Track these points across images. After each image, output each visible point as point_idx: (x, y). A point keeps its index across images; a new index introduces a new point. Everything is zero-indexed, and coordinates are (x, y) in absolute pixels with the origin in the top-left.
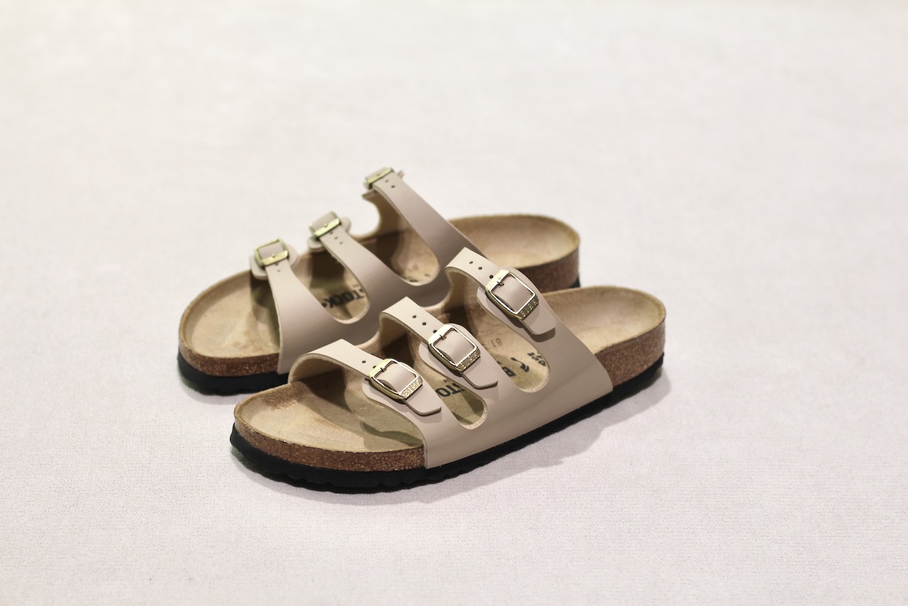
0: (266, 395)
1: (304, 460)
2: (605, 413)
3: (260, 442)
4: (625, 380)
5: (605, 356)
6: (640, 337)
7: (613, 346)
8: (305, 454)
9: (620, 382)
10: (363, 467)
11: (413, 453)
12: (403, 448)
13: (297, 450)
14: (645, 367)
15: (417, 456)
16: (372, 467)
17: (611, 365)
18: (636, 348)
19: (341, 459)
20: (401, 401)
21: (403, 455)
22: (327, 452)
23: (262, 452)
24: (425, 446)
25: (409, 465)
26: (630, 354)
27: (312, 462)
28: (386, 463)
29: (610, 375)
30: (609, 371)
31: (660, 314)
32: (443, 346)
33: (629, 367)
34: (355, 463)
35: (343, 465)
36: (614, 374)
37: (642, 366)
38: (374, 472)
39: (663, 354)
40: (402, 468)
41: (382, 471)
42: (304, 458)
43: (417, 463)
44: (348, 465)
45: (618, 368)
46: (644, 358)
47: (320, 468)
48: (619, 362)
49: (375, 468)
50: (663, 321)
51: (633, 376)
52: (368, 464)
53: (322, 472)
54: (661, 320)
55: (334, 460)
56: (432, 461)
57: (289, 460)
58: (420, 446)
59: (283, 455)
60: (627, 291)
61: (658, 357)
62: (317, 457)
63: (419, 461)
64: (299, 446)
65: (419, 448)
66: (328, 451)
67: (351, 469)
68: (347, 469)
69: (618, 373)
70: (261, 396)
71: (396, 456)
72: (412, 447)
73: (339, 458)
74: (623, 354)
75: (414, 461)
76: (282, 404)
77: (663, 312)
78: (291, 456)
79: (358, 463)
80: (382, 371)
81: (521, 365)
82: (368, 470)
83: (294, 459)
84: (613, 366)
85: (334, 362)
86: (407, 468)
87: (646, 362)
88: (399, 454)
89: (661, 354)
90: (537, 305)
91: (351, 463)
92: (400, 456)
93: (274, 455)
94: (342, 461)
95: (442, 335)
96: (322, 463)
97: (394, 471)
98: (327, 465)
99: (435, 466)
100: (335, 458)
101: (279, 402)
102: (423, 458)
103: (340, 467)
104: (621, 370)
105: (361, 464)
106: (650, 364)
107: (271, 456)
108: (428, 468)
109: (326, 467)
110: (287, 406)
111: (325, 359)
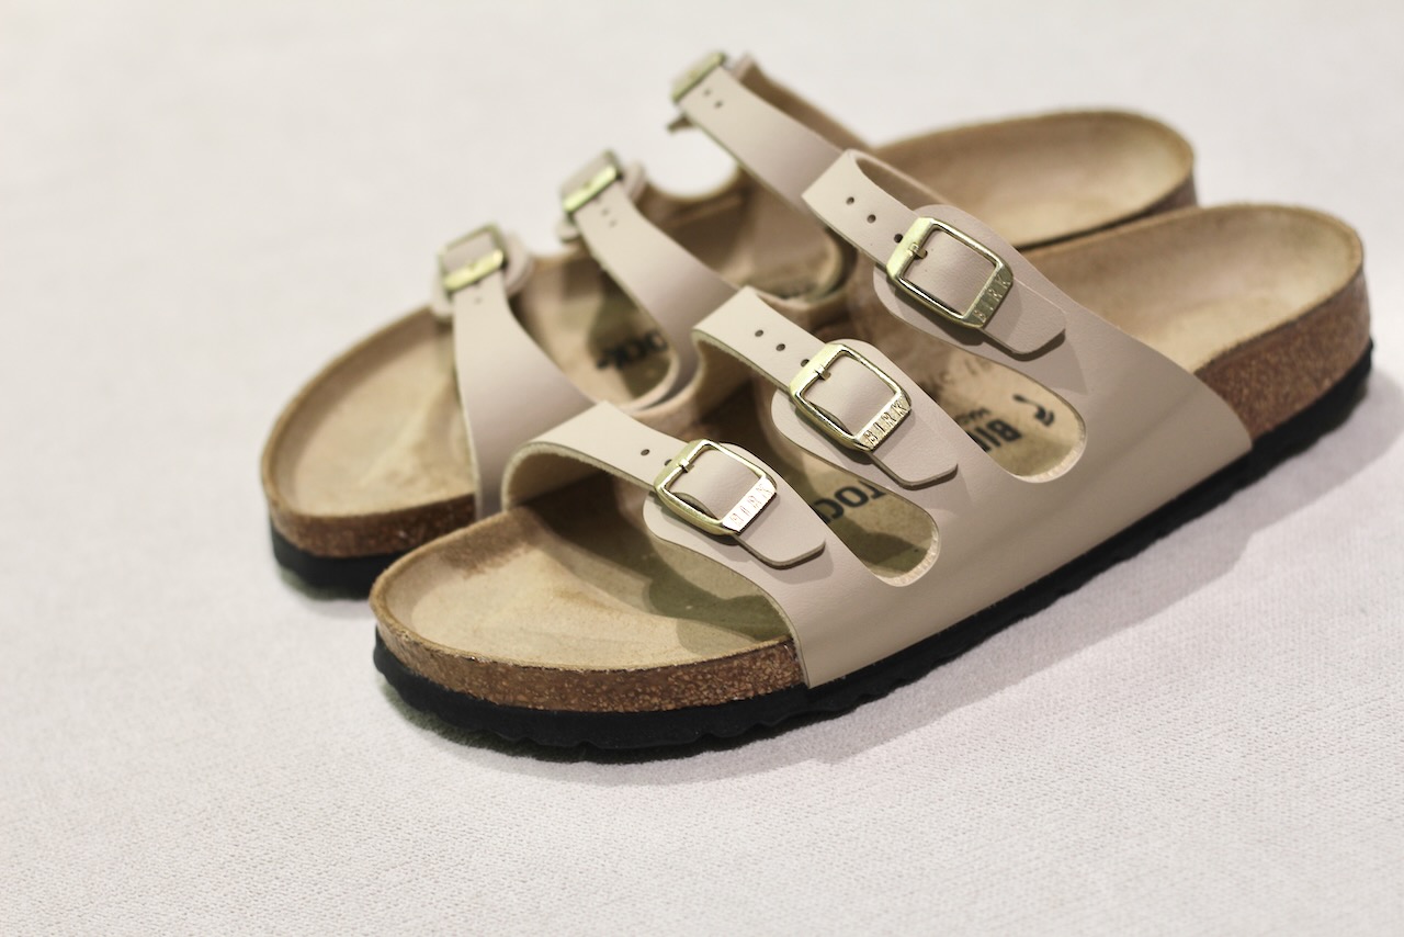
0: (450, 546)
1: (521, 698)
2: (1244, 501)
3: (423, 663)
4: (1283, 418)
5: (1222, 373)
6: (1306, 317)
7: (1240, 348)
8: (522, 683)
9: (1269, 426)
10: (655, 700)
11: (769, 657)
12: (743, 650)
13: (504, 676)
14: (1327, 384)
15: (781, 663)
16: (678, 700)
17: (1241, 391)
18: (1298, 343)
19: (604, 688)
20: (728, 539)
21: (747, 664)
22: (569, 674)
23: (433, 683)
24: (795, 639)
25: (766, 684)
26: (1285, 359)
27: (541, 700)
28: (709, 687)
29: (1241, 416)
30: (1236, 406)
31: (1352, 257)
32: (823, 398)
33: (1287, 388)
34: (637, 694)
35: (612, 701)
36: (1251, 410)
37: (1318, 382)
38: (685, 708)
39: (1370, 346)
40: (751, 694)
41: (704, 706)
42: (521, 693)
43: (783, 677)
44: (621, 700)
45: (1260, 395)
46: (1320, 364)
47: (559, 712)
48: (1259, 381)
49: (686, 701)
50: (1360, 271)
51: (1299, 407)
52: (666, 693)
53: (565, 720)
54: (1353, 271)
55: (588, 691)
56: (818, 670)
57: (491, 698)
58: (784, 638)
59: (477, 688)
60: (1276, 210)
61: (1356, 355)
62: (549, 689)
63: (787, 674)
64: (505, 666)
65: (781, 644)
66: (570, 672)
67: (630, 709)
68: (621, 710)
69: (1260, 406)
70: (438, 550)
71: (730, 669)
72: (766, 644)
73: (597, 686)
74: (1266, 362)
75: (777, 674)
76: (489, 562)
77: (1357, 252)
78: (492, 690)
79: (644, 693)
80: (684, 471)
81: (1034, 410)
82: (671, 707)
83: (500, 697)
84: (1246, 391)
85: (581, 458)
86: (761, 692)
87: (1326, 373)
88: (736, 663)
89: (1363, 347)
90: (1011, 286)
91: (626, 693)
92: (741, 667)
93: (457, 689)
94: (606, 693)
95: (821, 370)
96: (564, 700)
97: (731, 702)
98: (574, 705)
99: (832, 679)
100: (590, 686)
101: (482, 558)
102: (798, 666)
103: (604, 706)
104: (1265, 398)
105: (652, 694)
106: (1339, 375)
107: (452, 691)
108: (812, 685)
109: (573, 709)
110: (500, 565)
111: (562, 452)
